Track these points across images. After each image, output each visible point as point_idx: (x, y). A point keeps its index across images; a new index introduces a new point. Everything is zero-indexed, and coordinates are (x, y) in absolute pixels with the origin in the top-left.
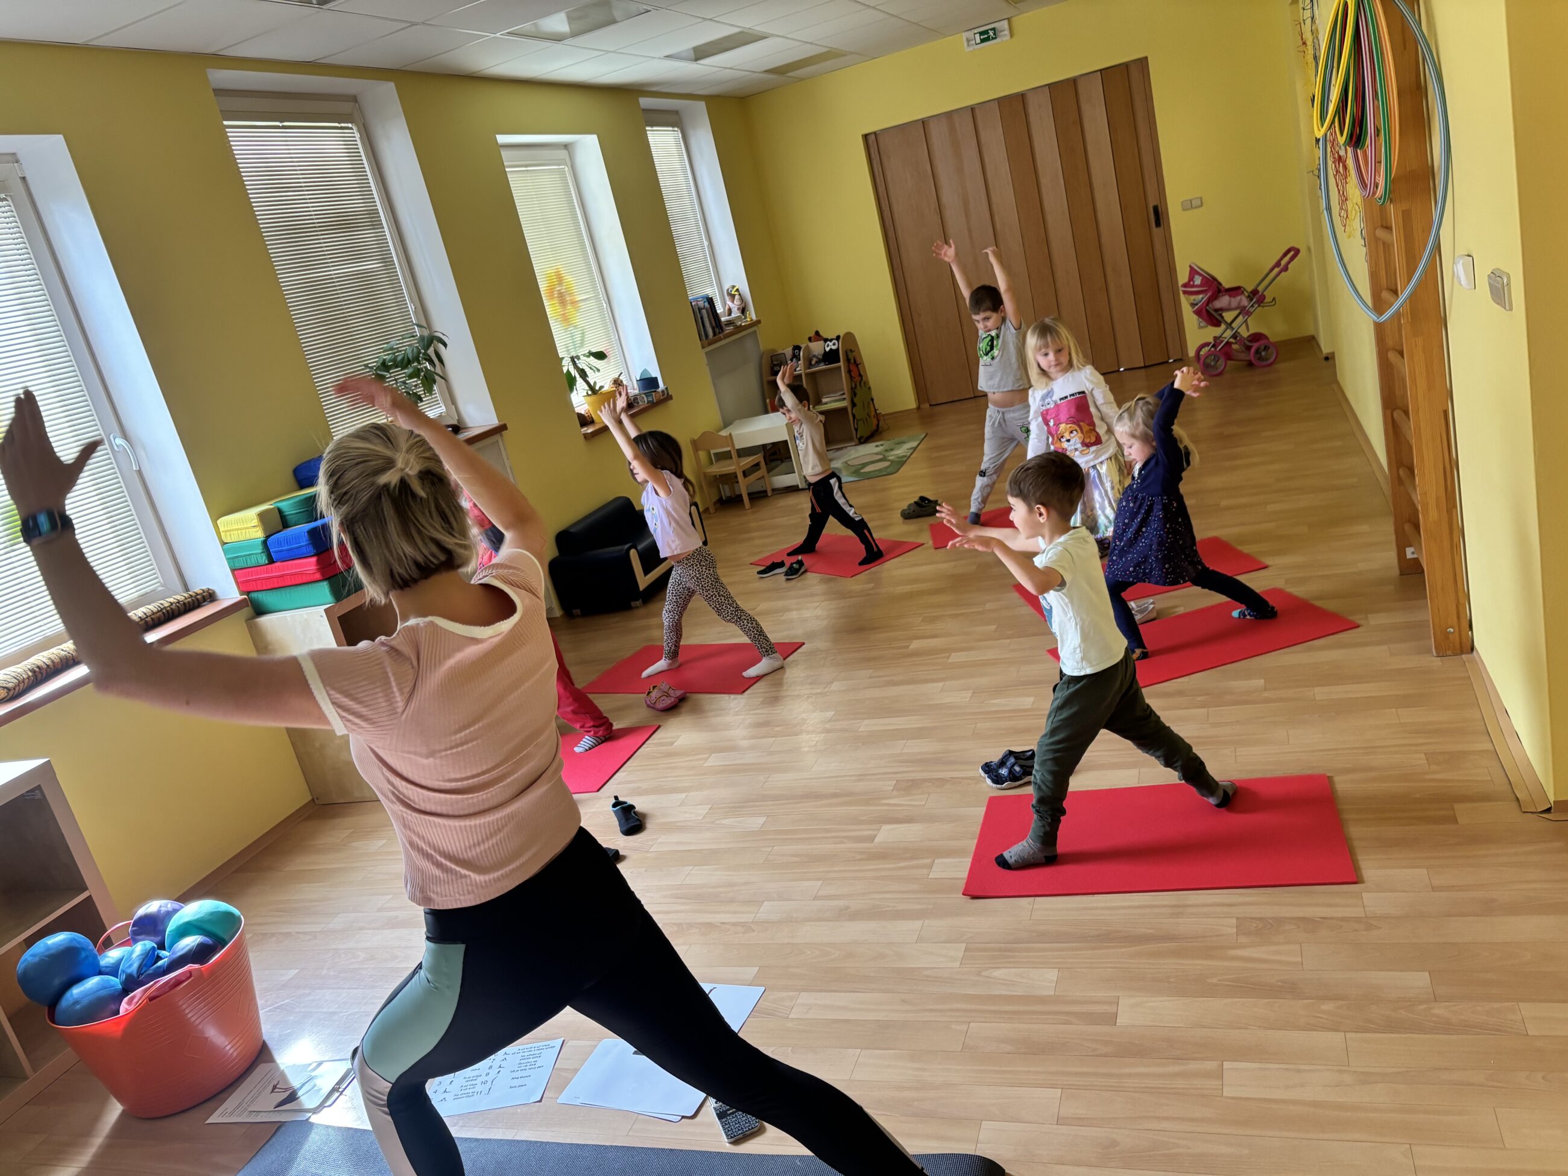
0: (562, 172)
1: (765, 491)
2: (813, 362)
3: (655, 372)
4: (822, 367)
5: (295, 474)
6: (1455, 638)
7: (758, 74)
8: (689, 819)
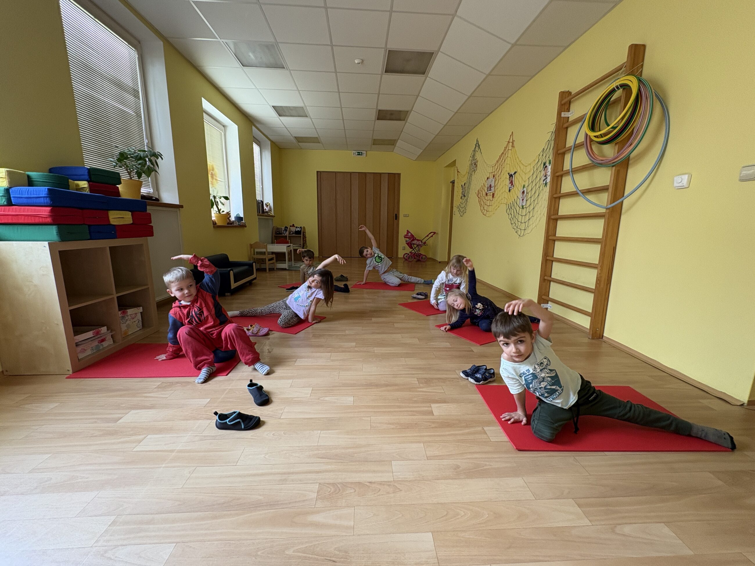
0: (221, 134)
1: (274, 268)
2: (291, 233)
3: (242, 215)
4: (294, 235)
5: (51, 170)
6: (598, 332)
7: (292, 137)
8: (301, 396)
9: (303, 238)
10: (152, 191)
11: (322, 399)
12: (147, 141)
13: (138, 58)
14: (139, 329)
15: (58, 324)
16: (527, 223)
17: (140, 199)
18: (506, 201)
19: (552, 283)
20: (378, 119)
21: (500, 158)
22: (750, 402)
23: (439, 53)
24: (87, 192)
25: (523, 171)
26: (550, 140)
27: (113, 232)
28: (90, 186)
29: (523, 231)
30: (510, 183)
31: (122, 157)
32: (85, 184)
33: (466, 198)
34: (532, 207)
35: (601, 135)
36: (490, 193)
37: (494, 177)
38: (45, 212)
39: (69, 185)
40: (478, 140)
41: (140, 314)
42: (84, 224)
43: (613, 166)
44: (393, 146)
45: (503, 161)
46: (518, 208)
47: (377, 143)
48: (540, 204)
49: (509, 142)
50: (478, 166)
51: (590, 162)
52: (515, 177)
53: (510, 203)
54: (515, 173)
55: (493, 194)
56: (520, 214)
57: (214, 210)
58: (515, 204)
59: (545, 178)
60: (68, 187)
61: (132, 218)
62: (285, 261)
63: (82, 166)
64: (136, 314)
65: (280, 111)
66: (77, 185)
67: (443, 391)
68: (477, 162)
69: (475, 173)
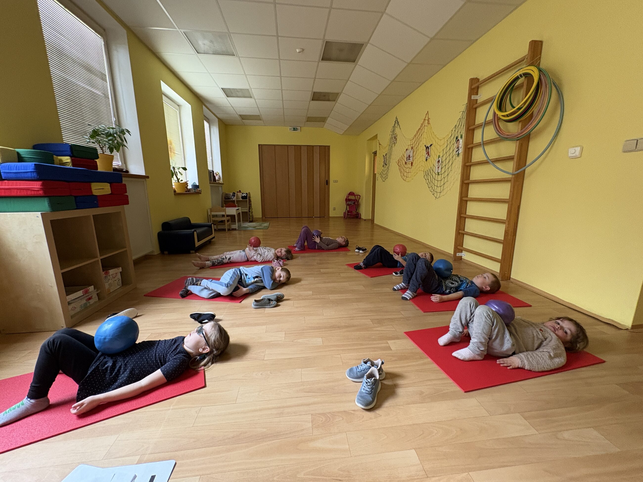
0: (177, 113)
2: (238, 198)
3: (197, 184)
4: (241, 200)
5: (34, 147)
6: (506, 275)
7: (237, 115)
8: (277, 340)
9: (249, 202)
10: (121, 164)
11: (295, 341)
12: (115, 120)
13: (104, 45)
14: (119, 287)
15: (51, 286)
16: (442, 187)
17: (112, 172)
18: (423, 168)
19: (465, 236)
20: (312, 100)
21: (417, 132)
22: (633, 327)
23: (369, 45)
24: (70, 166)
25: (437, 144)
26: (461, 118)
27: (96, 202)
28: (72, 160)
29: (438, 194)
30: (427, 154)
31: (95, 134)
32: (67, 159)
33: (387, 166)
34: (446, 174)
35: (507, 115)
36: (409, 162)
37: (412, 148)
38: (37, 186)
39: (54, 160)
40: (398, 118)
41: (120, 273)
42: (71, 195)
43: (517, 140)
44: (324, 123)
45: (420, 135)
46: (434, 175)
47: (310, 120)
48: (453, 171)
49: (425, 120)
50: (398, 139)
51: (498, 137)
52: (431, 150)
53: (427, 170)
54: (431, 145)
55: (412, 163)
56: (436, 179)
57: (174, 179)
58: (432, 171)
59: (457, 149)
60: (53, 162)
61: (111, 189)
62: (235, 222)
63: (62, 143)
64: (116, 273)
65: (228, 93)
66: (61, 160)
67: (394, 329)
68: (397, 136)
69: (396, 146)
